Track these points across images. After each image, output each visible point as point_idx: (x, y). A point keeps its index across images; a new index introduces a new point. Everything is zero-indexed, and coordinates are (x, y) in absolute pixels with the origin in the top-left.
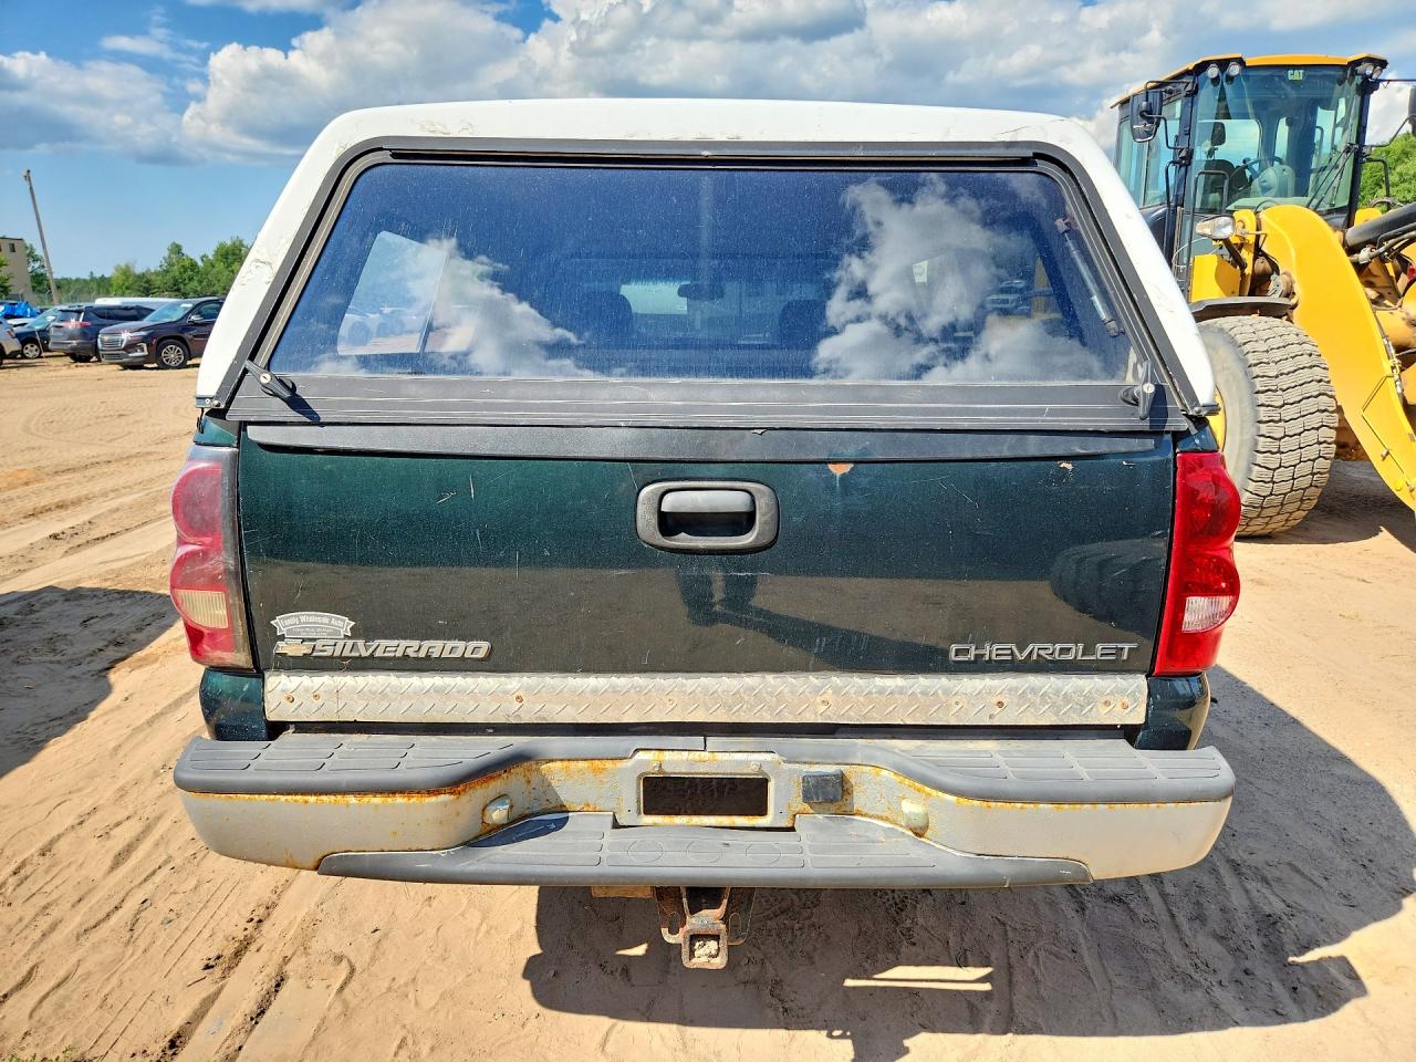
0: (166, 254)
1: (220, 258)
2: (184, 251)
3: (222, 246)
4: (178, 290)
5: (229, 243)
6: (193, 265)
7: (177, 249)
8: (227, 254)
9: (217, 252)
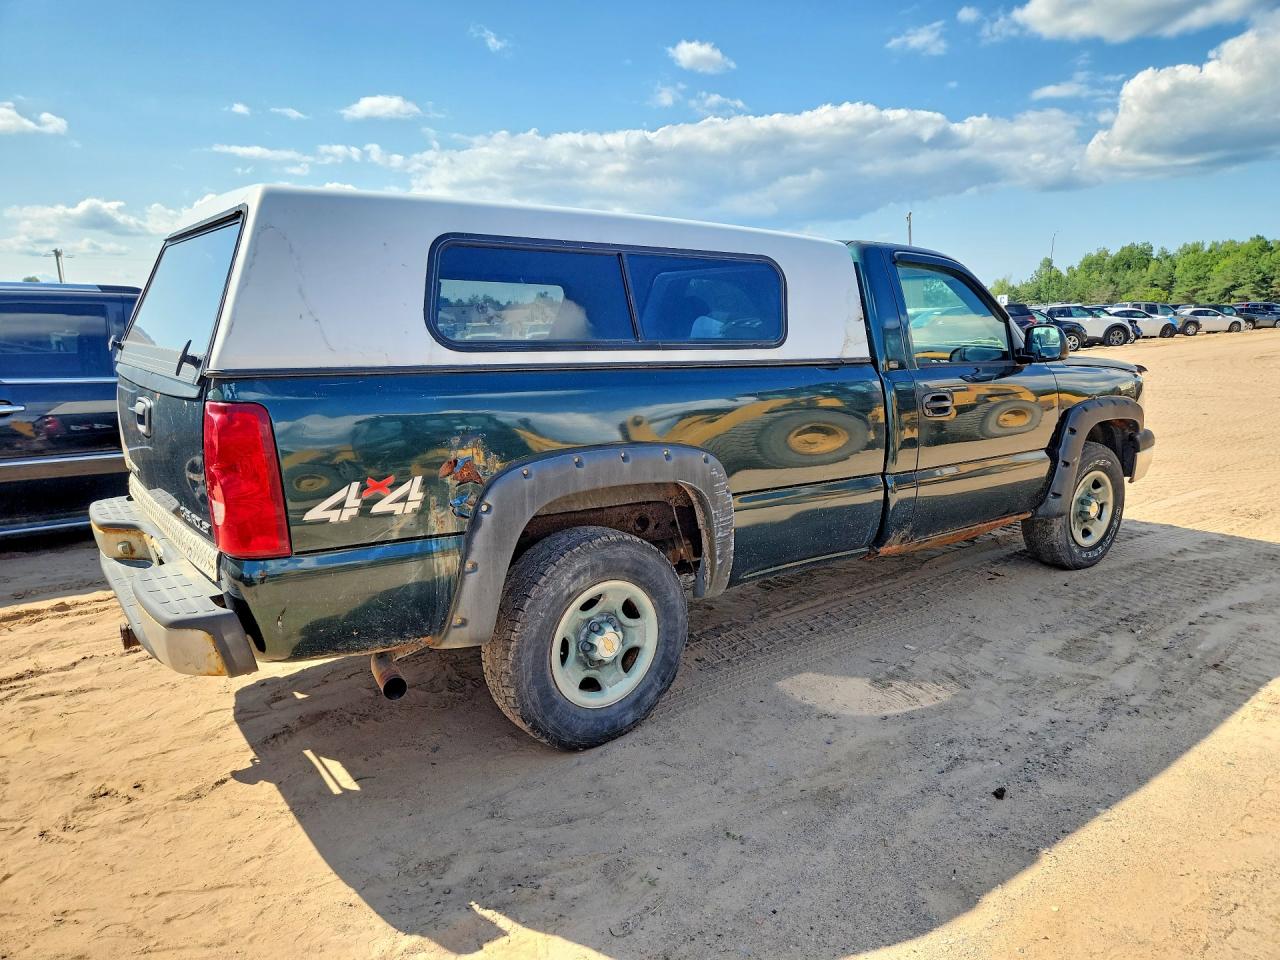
0: (1037, 268)
1: (1083, 267)
2: (1054, 265)
3: (1088, 256)
4: (1039, 298)
5: (1095, 253)
6: (1059, 276)
7: (1048, 264)
8: (1091, 264)
9: (1081, 263)
